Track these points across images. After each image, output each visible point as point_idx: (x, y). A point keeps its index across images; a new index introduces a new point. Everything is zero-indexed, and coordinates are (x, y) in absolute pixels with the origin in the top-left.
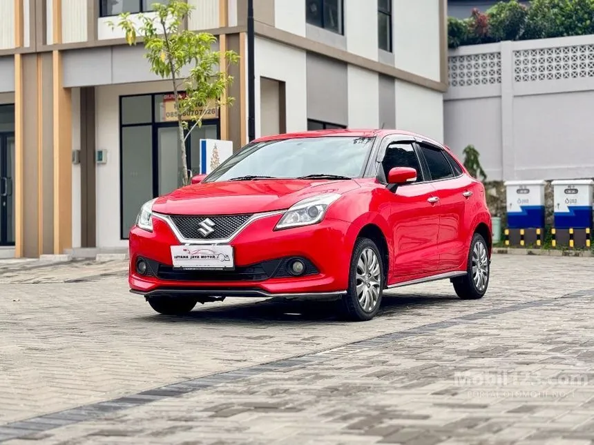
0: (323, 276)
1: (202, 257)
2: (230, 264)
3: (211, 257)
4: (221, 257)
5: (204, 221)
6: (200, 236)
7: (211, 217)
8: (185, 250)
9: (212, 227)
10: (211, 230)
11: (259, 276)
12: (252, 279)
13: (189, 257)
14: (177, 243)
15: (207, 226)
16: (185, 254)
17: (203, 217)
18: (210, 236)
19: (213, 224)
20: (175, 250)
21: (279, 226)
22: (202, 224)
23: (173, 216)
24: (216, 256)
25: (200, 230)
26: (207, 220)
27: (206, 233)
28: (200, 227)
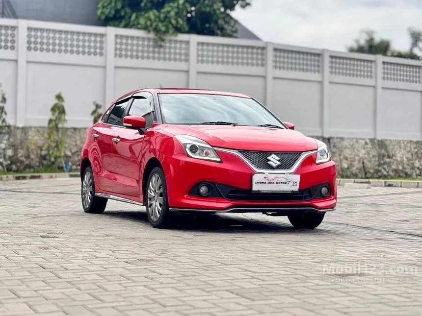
1: (277, 183)
2: (296, 188)
3: (283, 183)
4: (291, 183)
5: (271, 156)
6: (271, 168)
7: (277, 153)
8: (265, 178)
9: (279, 161)
10: (278, 163)
13: (267, 183)
14: (254, 173)
15: (274, 160)
16: (264, 180)
17: (270, 153)
18: (278, 167)
19: (278, 159)
20: (256, 178)
22: (269, 158)
23: (240, 151)
24: (287, 183)
25: (269, 163)
26: (273, 155)
27: (275, 165)
28: (269, 160)
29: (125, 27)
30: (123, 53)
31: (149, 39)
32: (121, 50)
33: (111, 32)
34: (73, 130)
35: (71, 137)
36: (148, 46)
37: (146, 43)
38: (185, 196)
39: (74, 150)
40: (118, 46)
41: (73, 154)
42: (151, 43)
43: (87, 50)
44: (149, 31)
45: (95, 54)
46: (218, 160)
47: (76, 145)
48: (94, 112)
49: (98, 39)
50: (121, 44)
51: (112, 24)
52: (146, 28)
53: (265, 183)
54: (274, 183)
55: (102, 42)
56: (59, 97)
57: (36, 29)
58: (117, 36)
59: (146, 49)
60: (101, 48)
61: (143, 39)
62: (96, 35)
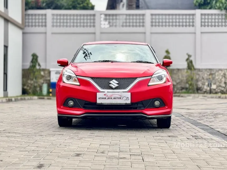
0: (167, 107)
1: (114, 98)
2: (129, 102)
3: (119, 98)
4: (125, 98)
5: (112, 81)
6: (111, 88)
7: (116, 79)
8: (105, 95)
9: (117, 84)
10: (117, 85)
11: (140, 107)
12: (137, 109)
13: (107, 98)
14: (99, 92)
15: (114, 83)
16: (104, 97)
17: (112, 79)
18: (116, 88)
19: (117, 82)
20: (99, 95)
21: (149, 84)
22: (111, 82)
23: (92, 78)
24: (122, 98)
25: (110, 85)
26: (114, 80)
27: (114, 87)
28: (110, 84)
29: (210, 8)
30: (206, 24)
31: (222, 15)
32: (205, 22)
33: (198, 12)
34: (177, 70)
35: (176, 74)
36: (222, 19)
37: (220, 17)
38: (62, 107)
39: (178, 81)
40: (203, 20)
41: (177, 84)
42: (224, 17)
43: (184, 24)
44: (222, 10)
45: (189, 26)
46: (79, 84)
47: (179, 79)
48: (187, 60)
49: (191, 17)
50: (205, 19)
51: (203, 8)
52: (219, 8)
53: (106, 98)
54: (112, 98)
55: (193, 19)
56: (167, 52)
57: (156, 15)
58: (202, 15)
59: (220, 21)
60: (193, 22)
61: (219, 15)
62: (189, 15)
